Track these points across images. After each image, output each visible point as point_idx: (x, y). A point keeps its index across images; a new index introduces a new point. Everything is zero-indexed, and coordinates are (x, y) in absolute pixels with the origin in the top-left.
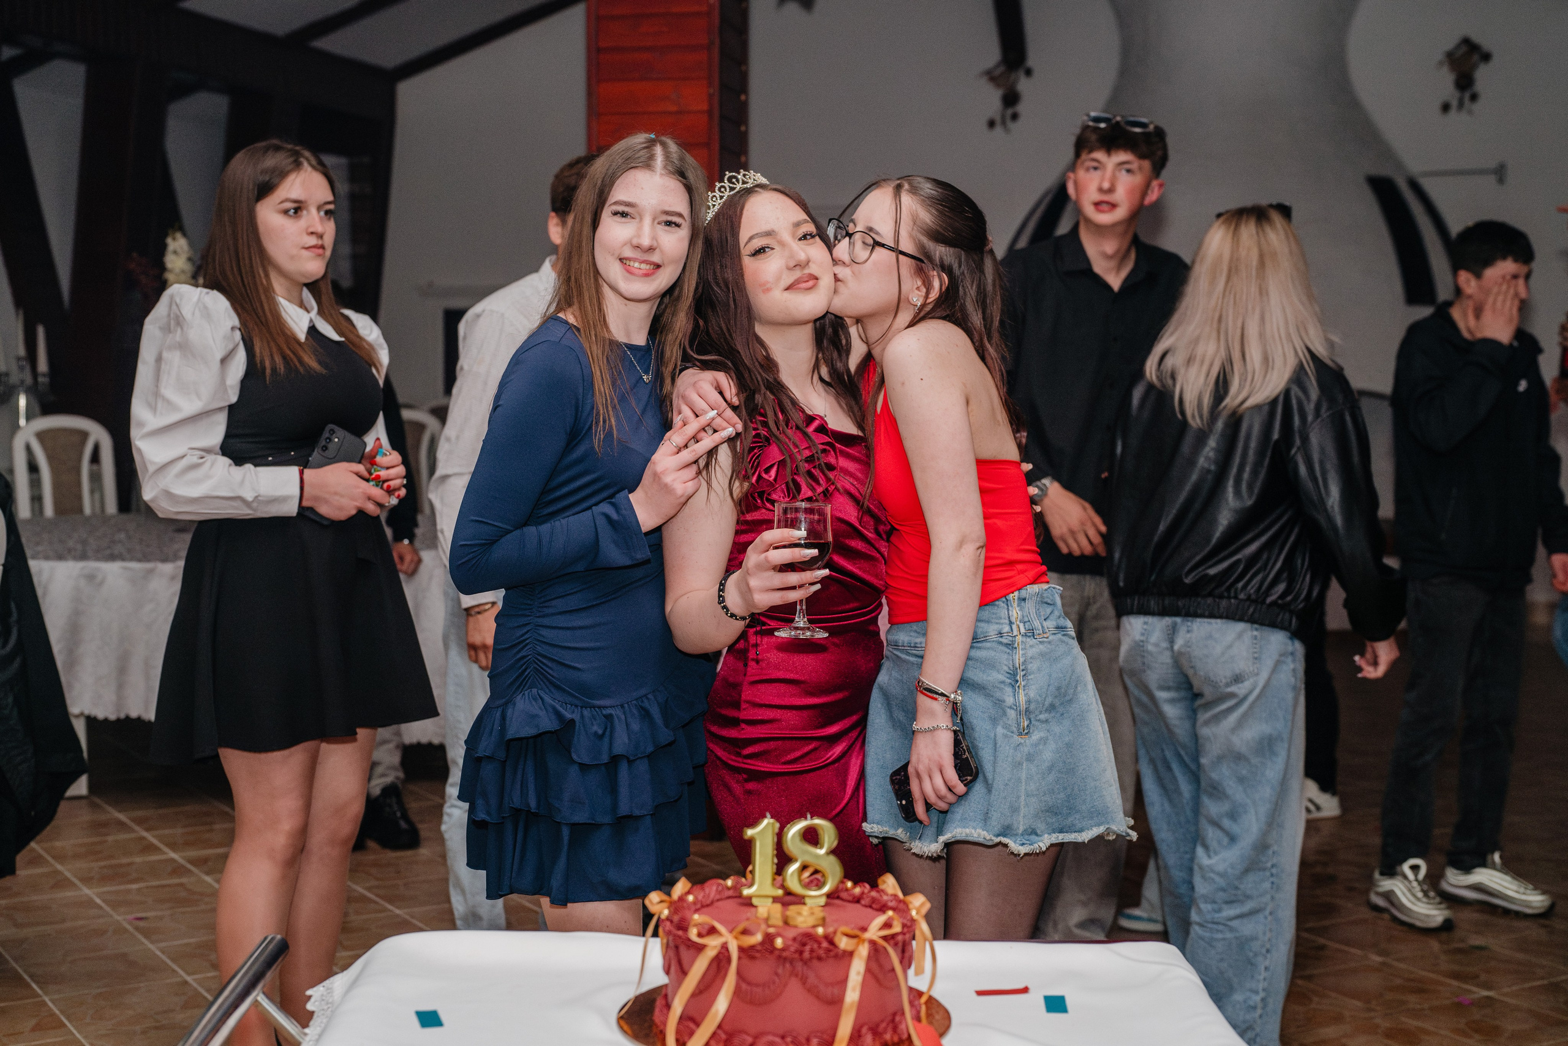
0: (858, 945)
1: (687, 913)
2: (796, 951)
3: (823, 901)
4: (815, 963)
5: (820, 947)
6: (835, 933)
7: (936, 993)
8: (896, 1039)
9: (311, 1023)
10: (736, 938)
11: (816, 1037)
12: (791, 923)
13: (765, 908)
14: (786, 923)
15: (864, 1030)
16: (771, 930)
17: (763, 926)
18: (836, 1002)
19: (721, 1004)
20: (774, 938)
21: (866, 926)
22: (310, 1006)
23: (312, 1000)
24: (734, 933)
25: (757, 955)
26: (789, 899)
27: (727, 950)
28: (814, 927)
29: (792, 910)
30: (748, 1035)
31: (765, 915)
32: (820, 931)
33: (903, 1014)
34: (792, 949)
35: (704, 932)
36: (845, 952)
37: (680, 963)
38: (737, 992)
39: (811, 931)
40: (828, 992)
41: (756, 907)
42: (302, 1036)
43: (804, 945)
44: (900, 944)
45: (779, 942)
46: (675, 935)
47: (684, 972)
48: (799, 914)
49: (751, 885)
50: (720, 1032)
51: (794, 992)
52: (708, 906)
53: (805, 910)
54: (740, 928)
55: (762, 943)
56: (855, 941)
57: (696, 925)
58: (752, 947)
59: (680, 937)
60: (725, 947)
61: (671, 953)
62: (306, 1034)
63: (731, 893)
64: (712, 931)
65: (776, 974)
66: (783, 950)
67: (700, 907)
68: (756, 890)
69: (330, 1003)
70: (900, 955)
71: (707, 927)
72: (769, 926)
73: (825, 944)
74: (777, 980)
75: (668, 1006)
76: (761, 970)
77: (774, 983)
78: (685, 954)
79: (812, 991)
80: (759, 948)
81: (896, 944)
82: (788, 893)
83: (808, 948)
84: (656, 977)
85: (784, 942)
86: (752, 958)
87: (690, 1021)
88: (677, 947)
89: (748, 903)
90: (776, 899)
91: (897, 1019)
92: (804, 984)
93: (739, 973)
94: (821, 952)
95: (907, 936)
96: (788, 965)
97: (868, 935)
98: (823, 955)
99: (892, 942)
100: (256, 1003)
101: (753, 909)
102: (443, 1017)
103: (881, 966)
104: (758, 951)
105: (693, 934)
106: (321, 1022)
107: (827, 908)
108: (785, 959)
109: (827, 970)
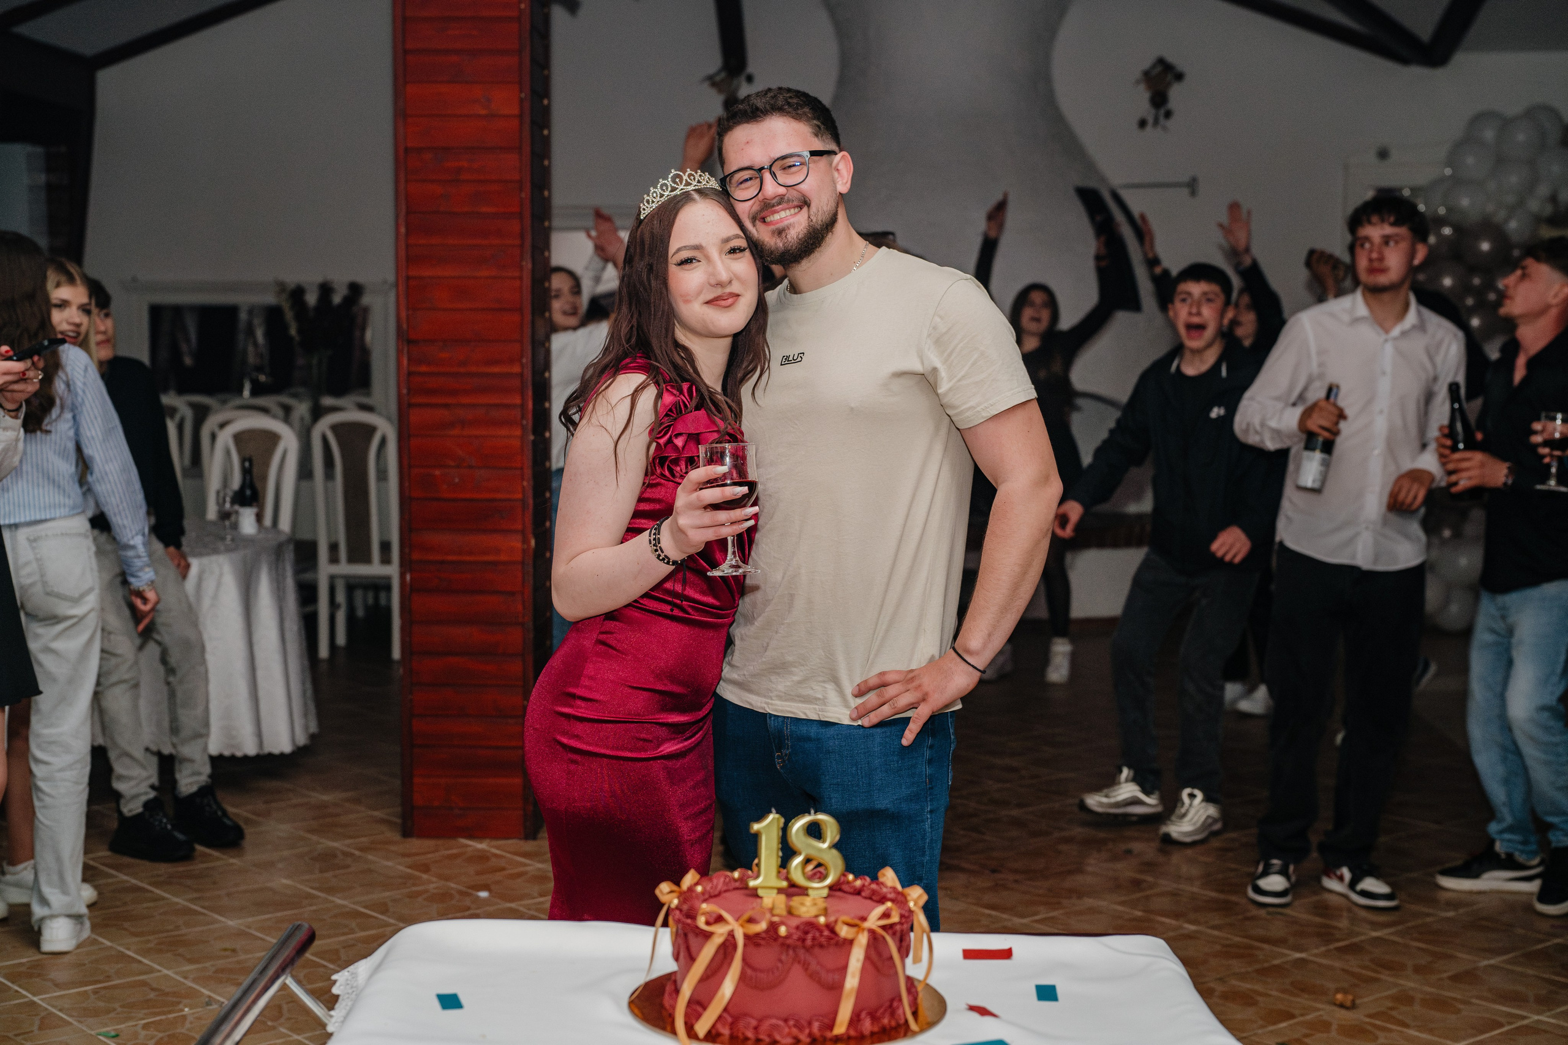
0: (858, 933)
1: (696, 903)
2: (799, 939)
3: (825, 892)
4: (817, 950)
5: (821, 935)
6: (836, 922)
7: (933, 981)
8: (893, 1023)
9: (337, 1006)
10: (742, 926)
11: (817, 1020)
12: (796, 912)
13: (770, 898)
14: (790, 912)
15: (863, 1015)
16: (776, 919)
17: (768, 916)
18: (836, 988)
19: (728, 988)
20: (779, 926)
21: (865, 915)
22: (335, 990)
23: (338, 984)
24: (741, 921)
25: (762, 942)
26: (793, 890)
27: (733, 937)
28: (817, 916)
29: (796, 901)
30: (753, 1017)
31: (770, 906)
32: (822, 920)
33: (900, 1000)
34: (795, 937)
35: (712, 920)
36: (845, 940)
37: (688, 949)
38: (743, 978)
39: (814, 920)
40: (829, 978)
41: (761, 898)
42: (329, 1018)
43: (806, 933)
44: (898, 935)
45: (783, 930)
46: (684, 923)
47: (692, 959)
48: (802, 904)
49: (757, 877)
50: (725, 1015)
51: (797, 978)
52: (715, 896)
53: (808, 901)
54: (746, 916)
55: (767, 931)
56: (854, 930)
57: (703, 914)
58: (757, 935)
59: (688, 925)
60: (731, 934)
61: (680, 941)
62: (331, 1016)
63: (737, 884)
64: (719, 919)
65: (780, 961)
66: (786, 937)
67: (709, 897)
68: (762, 882)
69: (355, 987)
70: (898, 943)
71: (714, 916)
72: (773, 915)
73: (826, 933)
74: (780, 965)
75: (677, 991)
76: (766, 957)
77: (778, 968)
78: (693, 941)
79: (813, 976)
80: (764, 935)
81: (894, 934)
82: (793, 885)
83: (809, 936)
84: (666, 964)
85: (787, 930)
86: (758, 945)
87: (698, 1006)
88: (686, 935)
89: (754, 894)
90: (780, 891)
91: (895, 1004)
92: (806, 970)
93: (745, 960)
94: (823, 940)
95: (905, 926)
96: (791, 952)
97: (868, 924)
98: (825, 943)
99: (890, 932)
100: (284, 987)
101: (759, 900)
102: (463, 999)
103: (879, 954)
104: (763, 939)
105: (701, 922)
106: (347, 1005)
107: (830, 900)
108: (788, 946)
109: (828, 958)
